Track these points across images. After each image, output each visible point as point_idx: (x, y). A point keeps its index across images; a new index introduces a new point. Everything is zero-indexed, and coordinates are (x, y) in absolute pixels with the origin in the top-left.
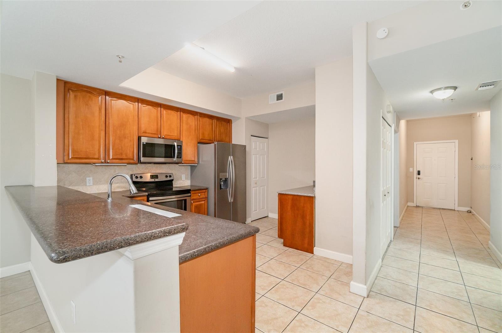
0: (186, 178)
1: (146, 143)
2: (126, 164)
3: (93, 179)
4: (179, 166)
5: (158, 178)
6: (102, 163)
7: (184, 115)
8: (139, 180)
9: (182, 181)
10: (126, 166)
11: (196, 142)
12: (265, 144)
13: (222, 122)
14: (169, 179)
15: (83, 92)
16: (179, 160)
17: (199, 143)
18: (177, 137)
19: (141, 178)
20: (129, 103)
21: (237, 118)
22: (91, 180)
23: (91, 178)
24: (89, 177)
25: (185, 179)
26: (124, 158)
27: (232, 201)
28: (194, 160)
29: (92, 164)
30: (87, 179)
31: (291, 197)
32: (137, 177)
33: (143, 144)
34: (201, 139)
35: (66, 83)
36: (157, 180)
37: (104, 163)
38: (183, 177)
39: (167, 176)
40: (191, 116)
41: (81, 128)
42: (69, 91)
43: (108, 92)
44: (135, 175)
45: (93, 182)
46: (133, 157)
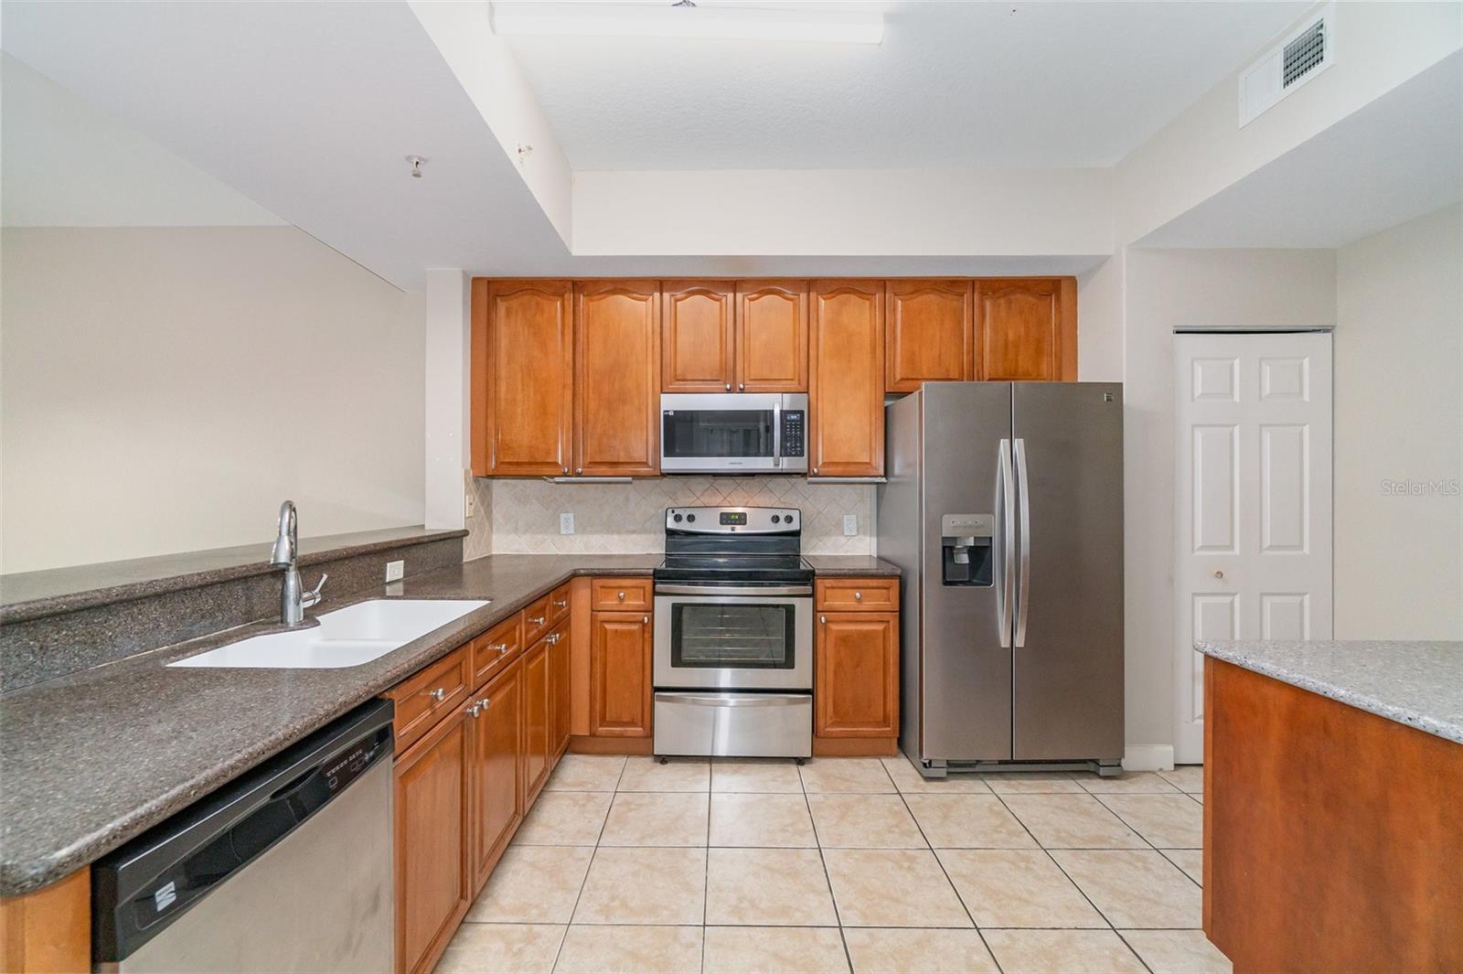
0: (860, 530)
1: (675, 412)
2: (630, 478)
3: (575, 517)
4: (809, 483)
5: (745, 524)
6: (565, 475)
7: (822, 302)
8: (684, 526)
9: (842, 540)
10: (631, 483)
11: (881, 394)
12: (1301, 367)
13: (1012, 297)
14: (782, 527)
15: (523, 295)
16: (799, 464)
17: (888, 395)
18: (796, 382)
19: (689, 521)
20: (634, 298)
21: (1098, 263)
22: (572, 519)
23: (571, 516)
24: (567, 512)
25: (854, 533)
26: (621, 460)
27: (1020, 642)
28: (868, 461)
29: (545, 480)
30: (563, 516)
31: (1285, 698)
32: (678, 518)
33: (665, 416)
34: (902, 379)
35: (491, 282)
36: (739, 529)
37: (570, 476)
38: (850, 522)
39: (776, 519)
40: (853, 298)
41: (520, 387)
42: (496, 300)
43: (581, 282)
44: (673, 512)
45: (575, 525)
46: (647, 459)
